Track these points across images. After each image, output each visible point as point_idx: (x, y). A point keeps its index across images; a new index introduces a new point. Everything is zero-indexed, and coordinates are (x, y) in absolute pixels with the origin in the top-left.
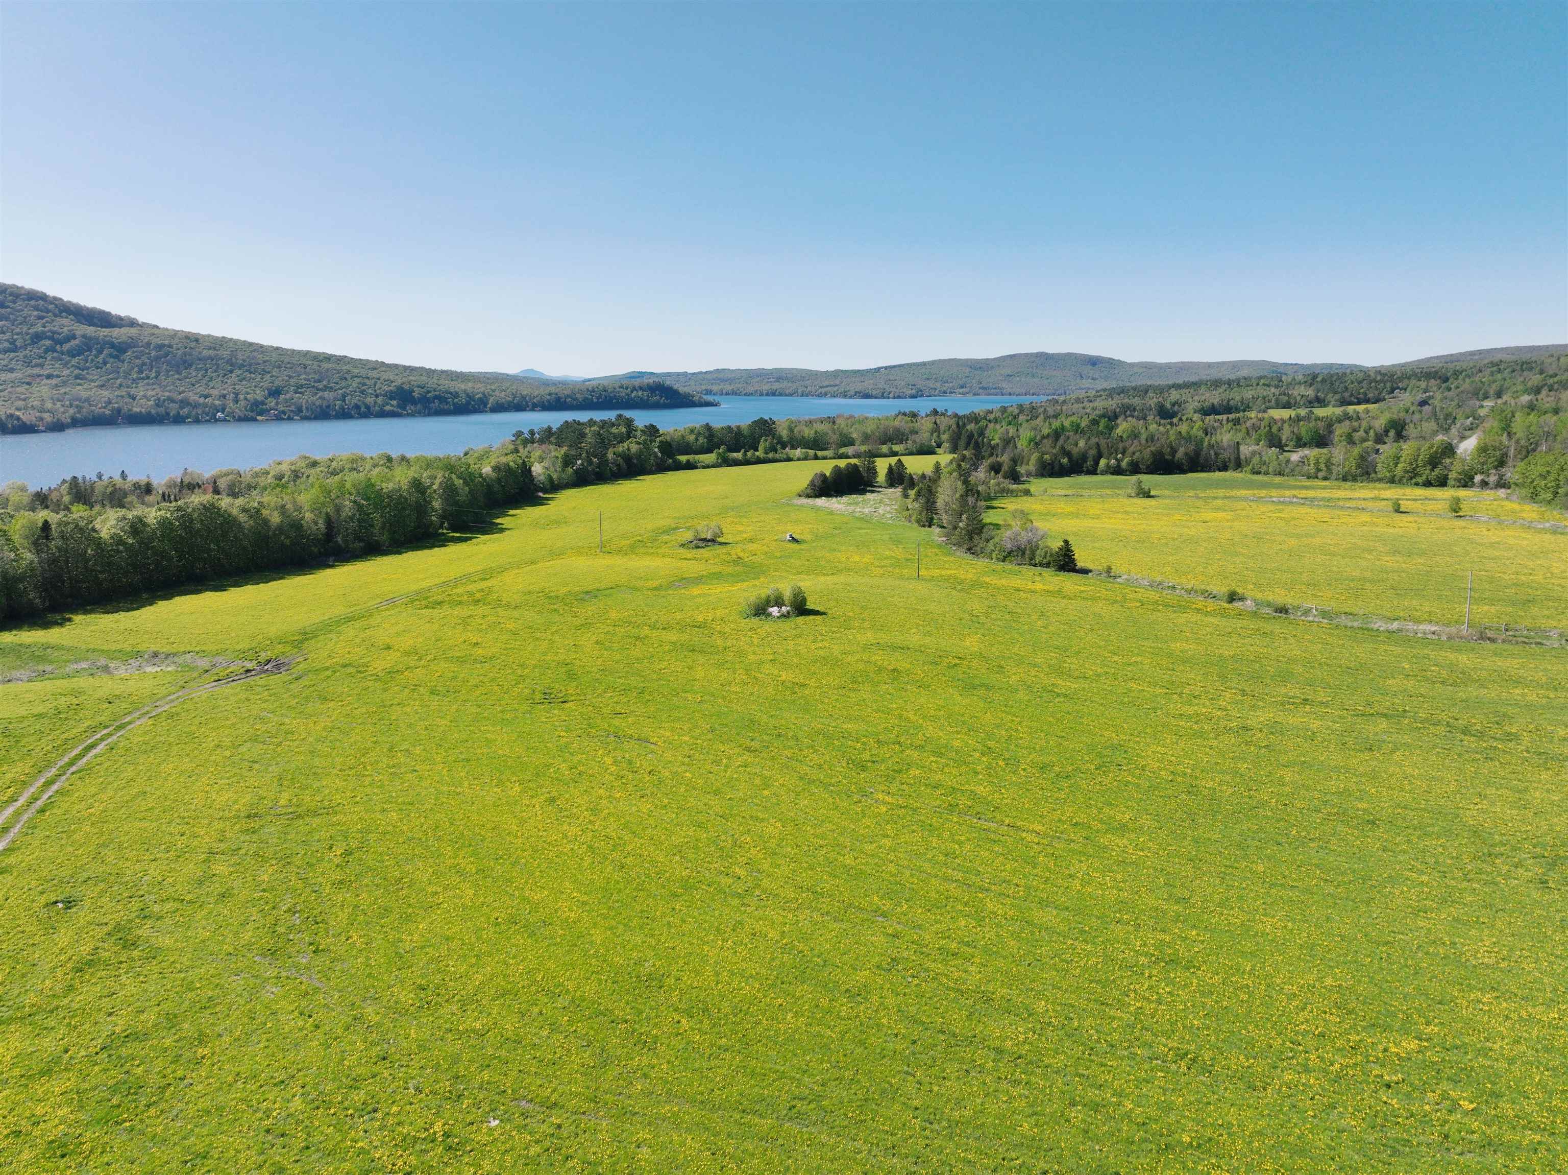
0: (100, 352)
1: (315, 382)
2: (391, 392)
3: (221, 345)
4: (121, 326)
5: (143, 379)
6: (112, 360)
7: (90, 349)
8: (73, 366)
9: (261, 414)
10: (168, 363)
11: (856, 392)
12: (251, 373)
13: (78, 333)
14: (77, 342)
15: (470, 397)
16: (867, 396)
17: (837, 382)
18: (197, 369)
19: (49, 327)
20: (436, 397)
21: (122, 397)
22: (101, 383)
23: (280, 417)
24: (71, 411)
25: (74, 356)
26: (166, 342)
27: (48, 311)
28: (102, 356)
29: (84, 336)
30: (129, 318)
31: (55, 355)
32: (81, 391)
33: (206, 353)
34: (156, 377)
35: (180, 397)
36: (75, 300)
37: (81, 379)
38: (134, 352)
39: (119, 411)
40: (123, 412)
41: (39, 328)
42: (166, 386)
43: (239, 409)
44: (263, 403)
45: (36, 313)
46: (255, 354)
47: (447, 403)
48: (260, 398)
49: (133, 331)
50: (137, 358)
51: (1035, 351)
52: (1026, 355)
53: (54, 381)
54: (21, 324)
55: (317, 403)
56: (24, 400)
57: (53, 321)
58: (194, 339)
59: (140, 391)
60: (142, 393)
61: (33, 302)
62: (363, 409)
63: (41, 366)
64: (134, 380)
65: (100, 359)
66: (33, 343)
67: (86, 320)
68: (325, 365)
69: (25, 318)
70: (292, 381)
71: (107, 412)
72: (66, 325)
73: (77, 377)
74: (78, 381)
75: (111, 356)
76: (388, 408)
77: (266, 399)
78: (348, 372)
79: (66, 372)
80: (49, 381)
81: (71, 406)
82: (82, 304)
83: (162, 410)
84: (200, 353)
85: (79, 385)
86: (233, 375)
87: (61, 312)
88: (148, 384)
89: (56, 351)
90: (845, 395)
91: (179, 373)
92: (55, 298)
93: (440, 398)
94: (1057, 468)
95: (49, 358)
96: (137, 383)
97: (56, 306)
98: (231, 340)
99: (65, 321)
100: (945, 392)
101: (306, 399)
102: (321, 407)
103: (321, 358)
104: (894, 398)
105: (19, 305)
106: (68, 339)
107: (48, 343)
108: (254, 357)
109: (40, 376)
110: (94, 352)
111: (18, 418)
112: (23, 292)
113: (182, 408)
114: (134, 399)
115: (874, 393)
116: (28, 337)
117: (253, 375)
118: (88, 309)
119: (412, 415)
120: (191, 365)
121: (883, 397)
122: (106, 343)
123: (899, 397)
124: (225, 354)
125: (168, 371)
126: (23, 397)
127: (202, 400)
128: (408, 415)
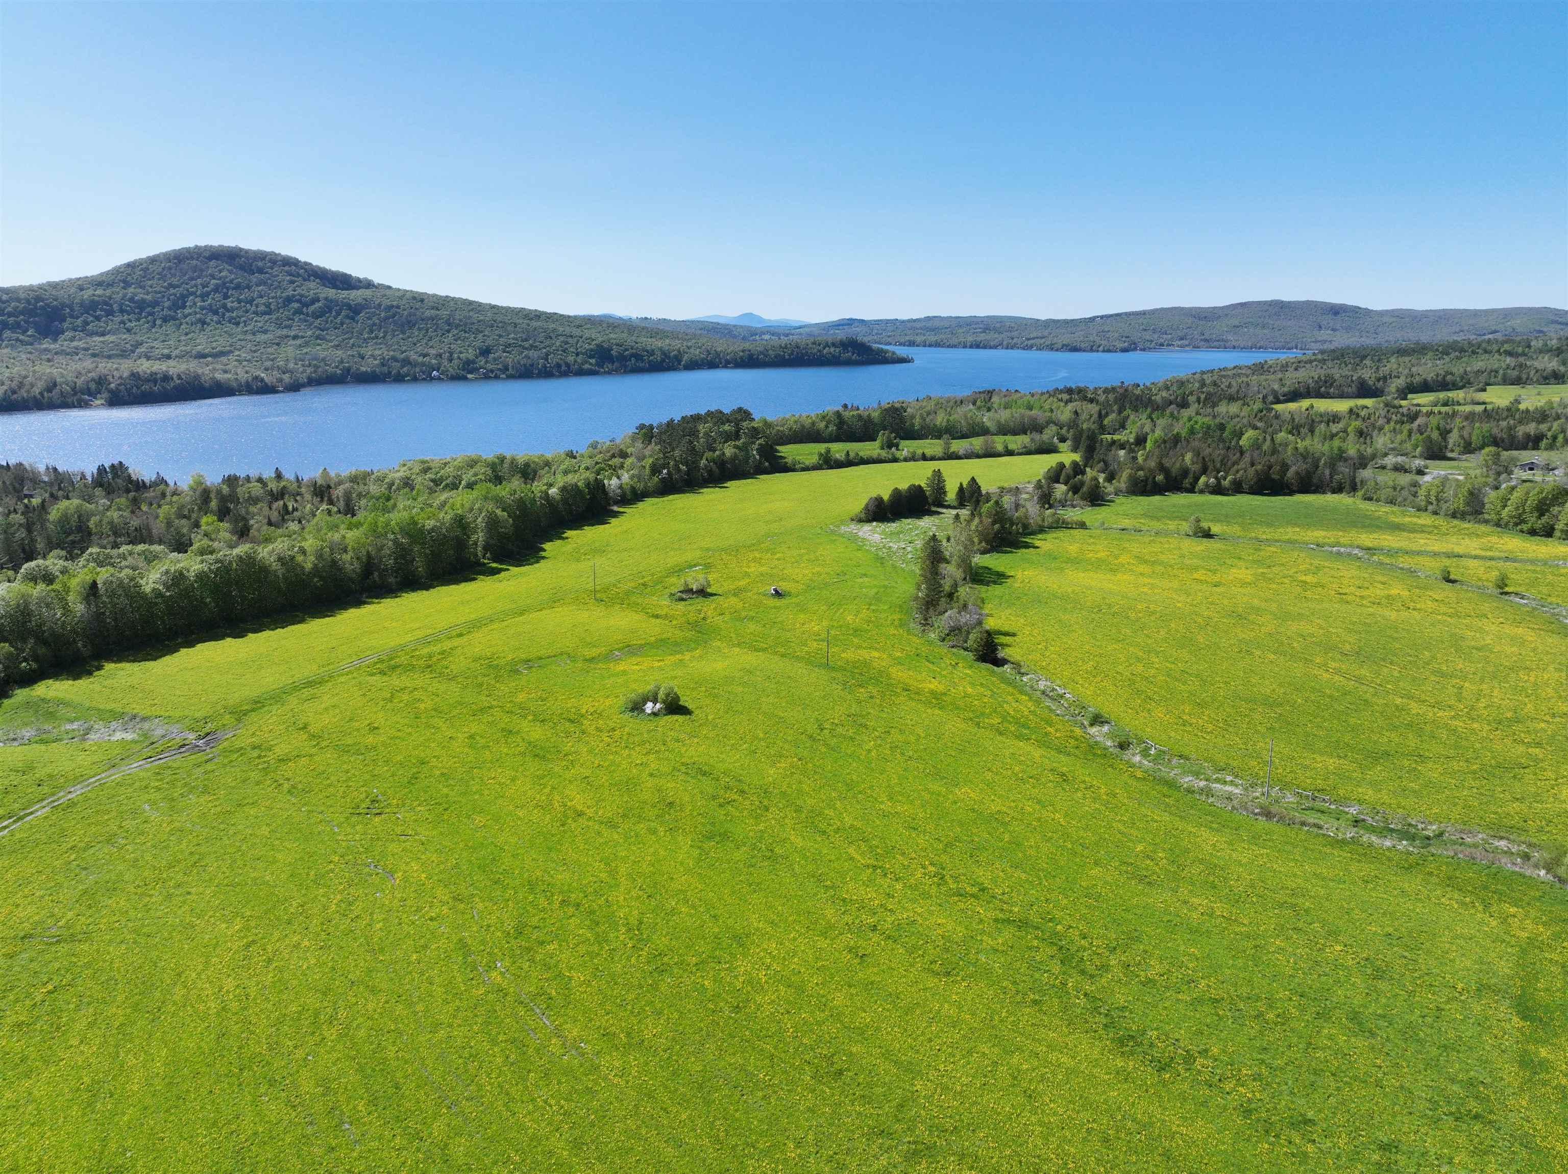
0: (338, 314)
1: (522, 341)
2: (592, 350)
3: (443, 305)
4: (358, 288)
5: (373, 339)
6: (347, 321)
7: (330, 311)
8: (315, 327)
9: (470, 372)
10: (395, 323)
11: (1063, 345)
12: (465, 332)
13: (322, 296)
14: (320, 304)
15: (665, 354)
16: (1075, 349)
17: (1046, 333)
18: (419, 329)
19: (299, 291)
20: (632, 355)
21: (353, 356)
22: (337, 343)
23: (489, 376)
24: (309, 370)
25: (317, 318)
26: (395, 303)
27: (299, 275)
28: (340, 318)
29: (326, 299)
30: (366, 279)
31: (302, 316)
32: (321, 351)
33: (428, 313)
34: (384, 337)
35: (403, 356)
37: (321, 339)
38: (367, 313)
39: (348, 370)
40: (352, 371)
41: (290, 292)
42: (391, 346)
43: (452, 368)
44: (473, 362)
45: (288, 278)
46: (471, 313)
47: (643, 361)
48: (471, 356)
49: (368, 293)
50: (369, 318)
51: (1269, 299)
52: (1259, 303)
53: (298, 342)
54: (275, 288)
55: (522, 363)
56: (272, 361)
57: (302, 285)
58: (419, 299)
59: (368, 351)
60: (370, 353)
61: (287, 268)
62: (564, 368)
63: (289, 327)
64: (365, 340)
65: (338, 320)
66: (285, 306)
68: (534, 324)
69: (280, 282)
70: (502, 341)
71: (339, 372)
72: (312, 288)
73: (318, 338)
74: (319, 341)
75: (347, 317)
76: (586, 366)
77: (477, 357)
78: (554, 330)
79: (309, 333)
80: (294, 342)
81: (310, 365)
82: (327, 267)
83: (385, 369)
84: (423, 313)
85: (319, 345)
86: (450, 335)
88: (376, 343)
89: (302, 313)
90: (1051, 347)
91: (403, 333)
92: (306, 263)
93: (638, 357)
94: (1149, 487)
95: (296, 320)
96: (367, 343)
97: (306, 270)
98: (453, 299)
99: (312, 285)
100: (1162, 345)
101: (512, 359)
102: (525, 365)
103: (531, 316)
104: (1104, 351)
105: (275, 271)
106: (316, 300)
107: (296, 305)
108: (470, 317)
109: (288, 336)
110: (334, 313)
111: (262, 380)
112: (279, 258)
113: (403, 367)
114: (363, 358)
115: (1083, 345)
116: (280, 301)
117: (467, 335)
118: (332, 272)
119: (609, 373)
120: (414, 325)
121: (1092, 350)
122: (344, 304)
123: (1109, 351)
124: (444, 313)
125: (394, 331)
126: (272, 357)
127: (420, 359)
128: (605, 373)
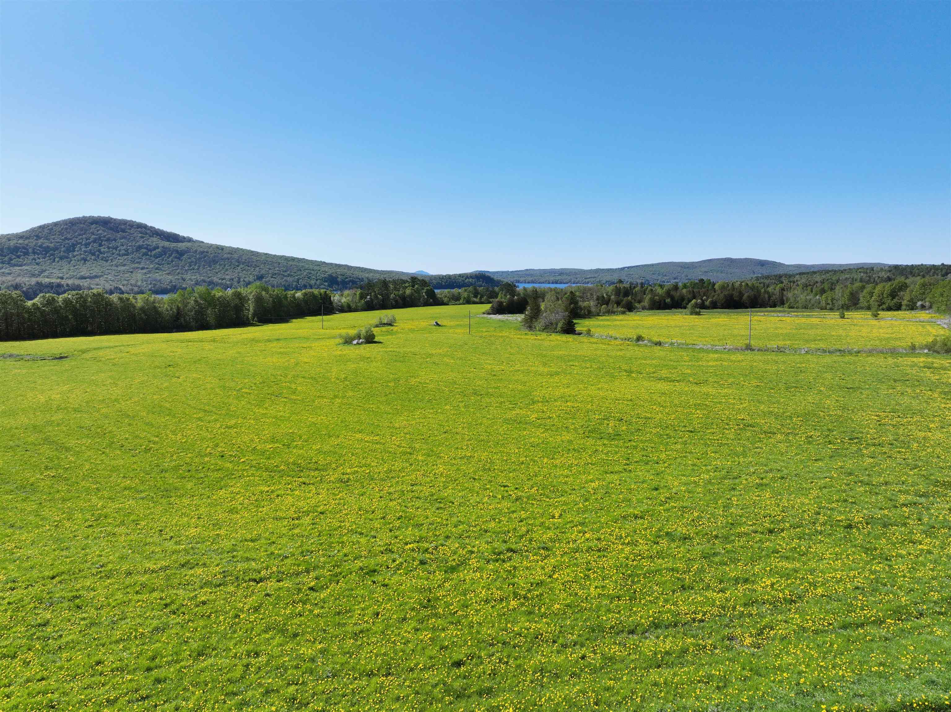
0: (170, 256)
1: (283, 272)
2: (325, 278)
3: (235, 252)
4: (182, 242)
5: (191, 270)
6: (176, 260)
7: (165, 254)
8: (155, 263)
10: (205, 261)
12: (248, 266)
13: (160, 245)
14: (159, 250)
17: (596, 275)
18: (220, 265)
19: (146, 242)
20: (350, 281)
21: (178, 279)
22: (168, 272)
25: (157, 258)
26: (205, 250)
27: (146, 234)
28: (171, 258)
29: (163, 247)
30: (188, 237)
31: (147, 257)
32: (157, 276)
33: (225, 256)
34: (198, 269)
35: (209, 280)
36: (161, 228)
37: (159, 270)
38: (188, 255)
40: (177, 287)
41: (141, 243)
42: (202, 274)
45: (140, 235)
48: (251, 280)
49: (189, 244)
50: (189, 258)
51: (725, 257)
52: (719, 259)
53: (144, 271)
54: (132, 241)
56: (128, 281)
57: (148, 239)
58: (222, 248)
60: (189, 277)
61: (139, 229)
63: (139, 263)
64: (186, 270)
66: (137, 251)
67: (166, 239)
68: (291, 263)
69: (135, 237)
70: (270, 271)
71: (169, 287)
72: (155, 241)
73: (157, 269)
74: (157, 271)
75: (176, 257)
77: (255, 281)
79: (152, 266)
80: (142, 271)
81: (151, 284)
84: (222, 256)
85: (157, 273)
86: (239, 268)
87: (153, 234)
88: (193, 272)
89: (148, 255)
91: (210, 266)
92: (151, 227)
94: (662, 304)
95: (144, 259)
96: (187, 272)
98: (242, 249)
99: (155, 239)
101: (277, 281)
103: (289, 259)
105: (132, 231)
106: (155, 249)
107: (144, 250)
109: (139, 268)
110: (167, 255)
114: (184, 280)
116: (134, 248)
117: (249, 268)
118: (168, 233)
120: (217, 262)
122: (174, 250)
124: (236, 256)
125: (204, 266)
126: (127, 279)
127: (220, 281)
